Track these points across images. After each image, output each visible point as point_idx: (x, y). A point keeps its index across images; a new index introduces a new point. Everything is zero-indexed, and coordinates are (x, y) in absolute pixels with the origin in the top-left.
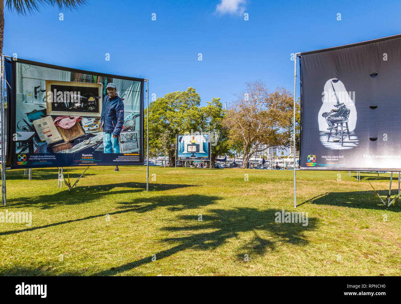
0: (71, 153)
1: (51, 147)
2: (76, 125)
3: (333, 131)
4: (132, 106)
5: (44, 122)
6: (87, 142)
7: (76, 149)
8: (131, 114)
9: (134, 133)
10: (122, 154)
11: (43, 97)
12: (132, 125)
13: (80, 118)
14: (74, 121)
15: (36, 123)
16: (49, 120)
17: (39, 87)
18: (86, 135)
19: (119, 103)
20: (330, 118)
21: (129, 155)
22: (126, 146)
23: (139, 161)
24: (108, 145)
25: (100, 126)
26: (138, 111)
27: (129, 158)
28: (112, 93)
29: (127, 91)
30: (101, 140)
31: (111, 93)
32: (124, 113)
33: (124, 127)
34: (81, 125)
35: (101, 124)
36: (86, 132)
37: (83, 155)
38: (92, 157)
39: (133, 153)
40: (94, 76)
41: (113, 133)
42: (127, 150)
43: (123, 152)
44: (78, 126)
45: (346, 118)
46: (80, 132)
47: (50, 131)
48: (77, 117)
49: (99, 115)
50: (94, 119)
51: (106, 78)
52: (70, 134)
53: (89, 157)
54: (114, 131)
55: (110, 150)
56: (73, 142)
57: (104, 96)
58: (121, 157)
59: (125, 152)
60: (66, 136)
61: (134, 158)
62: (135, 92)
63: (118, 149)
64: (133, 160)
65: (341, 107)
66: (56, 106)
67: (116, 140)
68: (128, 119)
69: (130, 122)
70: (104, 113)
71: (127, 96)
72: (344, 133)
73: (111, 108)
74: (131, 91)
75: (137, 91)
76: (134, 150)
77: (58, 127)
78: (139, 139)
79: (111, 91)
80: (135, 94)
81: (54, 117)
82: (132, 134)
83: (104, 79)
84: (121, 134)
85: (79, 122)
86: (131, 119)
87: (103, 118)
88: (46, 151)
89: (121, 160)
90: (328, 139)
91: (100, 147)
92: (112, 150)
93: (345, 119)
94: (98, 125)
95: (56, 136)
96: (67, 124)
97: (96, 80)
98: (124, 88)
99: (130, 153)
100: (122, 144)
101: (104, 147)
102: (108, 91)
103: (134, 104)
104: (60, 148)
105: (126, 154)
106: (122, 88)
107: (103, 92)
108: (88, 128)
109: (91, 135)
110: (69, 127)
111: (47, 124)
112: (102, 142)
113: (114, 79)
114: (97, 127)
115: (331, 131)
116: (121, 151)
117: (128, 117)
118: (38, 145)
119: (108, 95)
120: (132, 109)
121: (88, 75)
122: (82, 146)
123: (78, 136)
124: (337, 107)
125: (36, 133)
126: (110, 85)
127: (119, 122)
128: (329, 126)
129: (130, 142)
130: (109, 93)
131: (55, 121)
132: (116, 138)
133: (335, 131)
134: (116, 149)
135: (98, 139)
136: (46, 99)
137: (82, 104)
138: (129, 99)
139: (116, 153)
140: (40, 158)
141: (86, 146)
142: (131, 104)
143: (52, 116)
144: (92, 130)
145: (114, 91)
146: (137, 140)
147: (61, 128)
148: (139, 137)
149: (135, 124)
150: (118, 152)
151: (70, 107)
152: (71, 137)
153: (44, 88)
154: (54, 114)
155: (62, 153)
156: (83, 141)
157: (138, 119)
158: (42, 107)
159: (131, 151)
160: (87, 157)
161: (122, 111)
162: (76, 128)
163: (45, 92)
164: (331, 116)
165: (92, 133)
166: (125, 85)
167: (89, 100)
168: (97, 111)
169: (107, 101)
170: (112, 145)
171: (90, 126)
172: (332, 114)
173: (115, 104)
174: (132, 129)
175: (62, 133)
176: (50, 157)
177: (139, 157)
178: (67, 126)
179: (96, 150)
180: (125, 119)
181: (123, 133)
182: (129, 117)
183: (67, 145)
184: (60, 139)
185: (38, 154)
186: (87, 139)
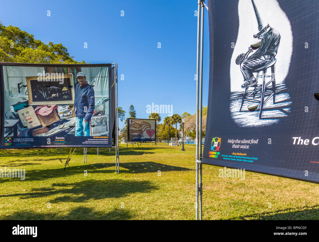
0: (47, 136)
1: (31, 132)
2: (52, 113)
3: (251, 89)
4: (102, 92)
5: (26, 111)
6: (62, 126)
7: (51, 133)
8: (101, 99)
9: (104, 117)
10: (92, 136)
11: (25, 91)
12: (102, 110)
13: (56, 106)
14: (51, 109)
15: (20, 112)
16: (30, 110)
17: (21, 83)
18: (61, 121)
19: (90, 90)
20: (246, 63)
21: (98, 137)
22: (96, 129)
23: (107, 143)
24: (79, 128)
25: (73, 112)
26: (107, 96)
27: (98, 141)
28: (83, 81)
29: (96, 78)
30: (74, 124)
31: (81, 81)
32: (95, 98)
33: (95, 112)
34: (57, 112)
35: (74, 110)
36: (61, 118)
37: (56, 138)
38: (64, 139)
39: (102, 136)
40: (64, 68)
41: (85, 117)
42: (96, 133)
43: (93, 135)
44: (55, 113)
45: (272, 57)
46: (55, 119)
47: (31, 118)
48: (53, 106)
49: (72, 102)
50: (68, 106)
51: (75, 68)
52: (48, 121)
53: (61, 139)
54: (86, 116)
55: (81, 133)
56: (49, 127)
57: (75, 85)
58: (91, 140)
59: (94, 135)
60: (44, 122)
61: (102, 141)
62: (104, 78)
63: (89, 132)
64: (102, 142)
65: (265, 35)
66: (36, 97)
67: (87, 124)
68: (98, 104)
69: (100, 107)
70: (76, 100)
71: (96, 82)
72: (267, 89)
73: (83, 95)
74: (99, 77)
75: (105, 77)
76: (103, 133)
77: (37, 115)
78: (109, 123)
79: (81, 80)
80: (104, 79)
81: (34, 107)
82: (102, 118)
83: (73, 69)
84: (92, 118)
85: (55, 109)
86: (101, 104)
87: (76, 104)
88: (27, 135)
89: (90, 142)
90: (241, 106)
91: (72, 131)
92: (82, 133)
93: (270, 59)
94: (71, 111)
95: (36, 122)
96: (45, 112)
97: (66, 71)
98: (93, 75)
99: (99, 136)
100: (92, 128)
101: (76, 130)
102: (79, 80)
103: (104, 90)
104: (38, 132)
105: (96, 136)
106: (91, 75)
107: (74, 81)
108: (63, 114)
109: (65, 121)
110: (47, 114)
111: (29, 113)
112: (75, 126)
113: (82, 68)
114: (71, 113)
115: (246, 89)
116: (91, 134)
117: (98, 102)
118: (21, 130)
119: (79, 84)
120: (102, 94)
121: (58, 68)
122: (57, 130)
123: (54, 121)
124: (258, 38)
125: (20, 121)
126: (79, 74)
127: (90, 107)
128: (245, 80)
129: (100, 125)
130: (80, 82)
131: (36, 110)
132: (88, 122)
133: (253, 88)
134: (87, 132)
135: (71, 124)
136: (27, 92)
137: (58, 94)
138: (98, 85)
139: (86, 136)
140: (21, 140)
141: (60, 130)
142: (100, 90)
143: (33, 106)
144: (66, 116)
145: (84, 79)
146: (106, 124)
147: (40, 115)
148: (109, 121)
149: (104, 108)
150: (88, 135)
151: (47, 97)
152: (48, 123)
153: (25, 84)
154: (34, 105)
155: (39, 136)
156: (58, 126)
157: (107, 103)
158: (25, 99)
159: (101, 134)
160: (60, 139)
161: (93, 97)
162: (52, 115)
163: (27, 87)
164: (249, 59)
165: (66, 119)
166: (93, 73)
167: (63, 90)
168: (70, 99)
169: (79, 89)
170: (83, 128)
171: (64, 112)
172: (251, 54)
173: (86, 92)
174: (102, 113)
175: (41, 119)
176: (29, 140)
177: (108, 140)
178: (45, 113)
179: (68, 133)
180: (96, 104)
181: (94, 118)
182: (100, 102)
183: (44, 130)
184: (39, 124)
185: (20, 138)
186: (62, 124)
